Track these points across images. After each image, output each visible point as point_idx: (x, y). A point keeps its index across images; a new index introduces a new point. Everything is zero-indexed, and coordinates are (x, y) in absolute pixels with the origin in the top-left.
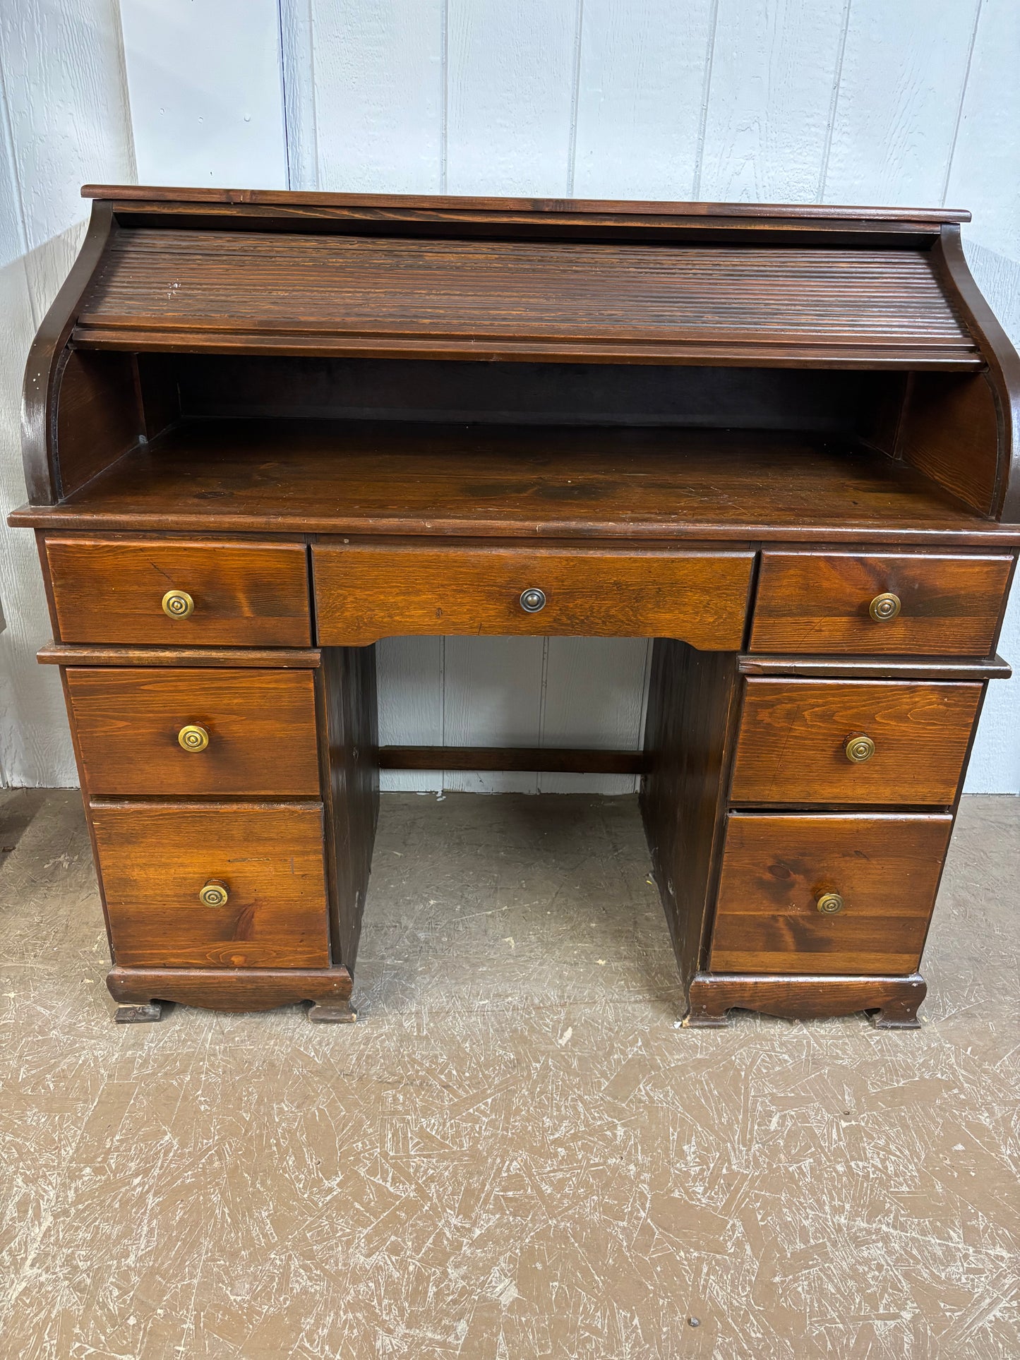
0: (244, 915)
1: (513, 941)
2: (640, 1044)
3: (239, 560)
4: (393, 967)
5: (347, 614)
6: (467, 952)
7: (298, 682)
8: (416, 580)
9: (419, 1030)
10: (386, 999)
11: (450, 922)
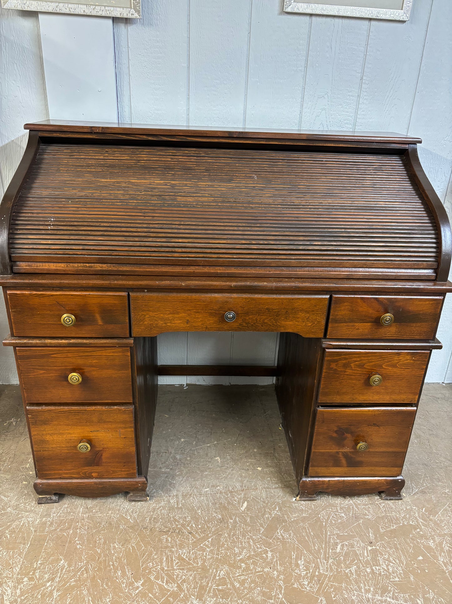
0: (98, 455)
1: (219, 459)
2: (277, 509)
3: (97, 300)
4: (165, 473)
5: (146, 323)
6: (199, 465)
7: (123, 353)
8: (177, 307)
9: (177, 505)
10: (162, 489)
11: (191, 450)
